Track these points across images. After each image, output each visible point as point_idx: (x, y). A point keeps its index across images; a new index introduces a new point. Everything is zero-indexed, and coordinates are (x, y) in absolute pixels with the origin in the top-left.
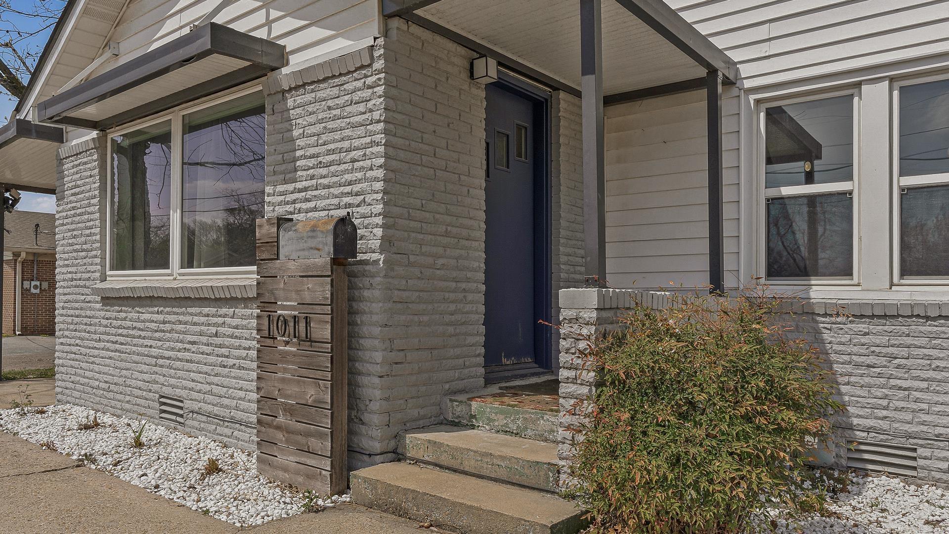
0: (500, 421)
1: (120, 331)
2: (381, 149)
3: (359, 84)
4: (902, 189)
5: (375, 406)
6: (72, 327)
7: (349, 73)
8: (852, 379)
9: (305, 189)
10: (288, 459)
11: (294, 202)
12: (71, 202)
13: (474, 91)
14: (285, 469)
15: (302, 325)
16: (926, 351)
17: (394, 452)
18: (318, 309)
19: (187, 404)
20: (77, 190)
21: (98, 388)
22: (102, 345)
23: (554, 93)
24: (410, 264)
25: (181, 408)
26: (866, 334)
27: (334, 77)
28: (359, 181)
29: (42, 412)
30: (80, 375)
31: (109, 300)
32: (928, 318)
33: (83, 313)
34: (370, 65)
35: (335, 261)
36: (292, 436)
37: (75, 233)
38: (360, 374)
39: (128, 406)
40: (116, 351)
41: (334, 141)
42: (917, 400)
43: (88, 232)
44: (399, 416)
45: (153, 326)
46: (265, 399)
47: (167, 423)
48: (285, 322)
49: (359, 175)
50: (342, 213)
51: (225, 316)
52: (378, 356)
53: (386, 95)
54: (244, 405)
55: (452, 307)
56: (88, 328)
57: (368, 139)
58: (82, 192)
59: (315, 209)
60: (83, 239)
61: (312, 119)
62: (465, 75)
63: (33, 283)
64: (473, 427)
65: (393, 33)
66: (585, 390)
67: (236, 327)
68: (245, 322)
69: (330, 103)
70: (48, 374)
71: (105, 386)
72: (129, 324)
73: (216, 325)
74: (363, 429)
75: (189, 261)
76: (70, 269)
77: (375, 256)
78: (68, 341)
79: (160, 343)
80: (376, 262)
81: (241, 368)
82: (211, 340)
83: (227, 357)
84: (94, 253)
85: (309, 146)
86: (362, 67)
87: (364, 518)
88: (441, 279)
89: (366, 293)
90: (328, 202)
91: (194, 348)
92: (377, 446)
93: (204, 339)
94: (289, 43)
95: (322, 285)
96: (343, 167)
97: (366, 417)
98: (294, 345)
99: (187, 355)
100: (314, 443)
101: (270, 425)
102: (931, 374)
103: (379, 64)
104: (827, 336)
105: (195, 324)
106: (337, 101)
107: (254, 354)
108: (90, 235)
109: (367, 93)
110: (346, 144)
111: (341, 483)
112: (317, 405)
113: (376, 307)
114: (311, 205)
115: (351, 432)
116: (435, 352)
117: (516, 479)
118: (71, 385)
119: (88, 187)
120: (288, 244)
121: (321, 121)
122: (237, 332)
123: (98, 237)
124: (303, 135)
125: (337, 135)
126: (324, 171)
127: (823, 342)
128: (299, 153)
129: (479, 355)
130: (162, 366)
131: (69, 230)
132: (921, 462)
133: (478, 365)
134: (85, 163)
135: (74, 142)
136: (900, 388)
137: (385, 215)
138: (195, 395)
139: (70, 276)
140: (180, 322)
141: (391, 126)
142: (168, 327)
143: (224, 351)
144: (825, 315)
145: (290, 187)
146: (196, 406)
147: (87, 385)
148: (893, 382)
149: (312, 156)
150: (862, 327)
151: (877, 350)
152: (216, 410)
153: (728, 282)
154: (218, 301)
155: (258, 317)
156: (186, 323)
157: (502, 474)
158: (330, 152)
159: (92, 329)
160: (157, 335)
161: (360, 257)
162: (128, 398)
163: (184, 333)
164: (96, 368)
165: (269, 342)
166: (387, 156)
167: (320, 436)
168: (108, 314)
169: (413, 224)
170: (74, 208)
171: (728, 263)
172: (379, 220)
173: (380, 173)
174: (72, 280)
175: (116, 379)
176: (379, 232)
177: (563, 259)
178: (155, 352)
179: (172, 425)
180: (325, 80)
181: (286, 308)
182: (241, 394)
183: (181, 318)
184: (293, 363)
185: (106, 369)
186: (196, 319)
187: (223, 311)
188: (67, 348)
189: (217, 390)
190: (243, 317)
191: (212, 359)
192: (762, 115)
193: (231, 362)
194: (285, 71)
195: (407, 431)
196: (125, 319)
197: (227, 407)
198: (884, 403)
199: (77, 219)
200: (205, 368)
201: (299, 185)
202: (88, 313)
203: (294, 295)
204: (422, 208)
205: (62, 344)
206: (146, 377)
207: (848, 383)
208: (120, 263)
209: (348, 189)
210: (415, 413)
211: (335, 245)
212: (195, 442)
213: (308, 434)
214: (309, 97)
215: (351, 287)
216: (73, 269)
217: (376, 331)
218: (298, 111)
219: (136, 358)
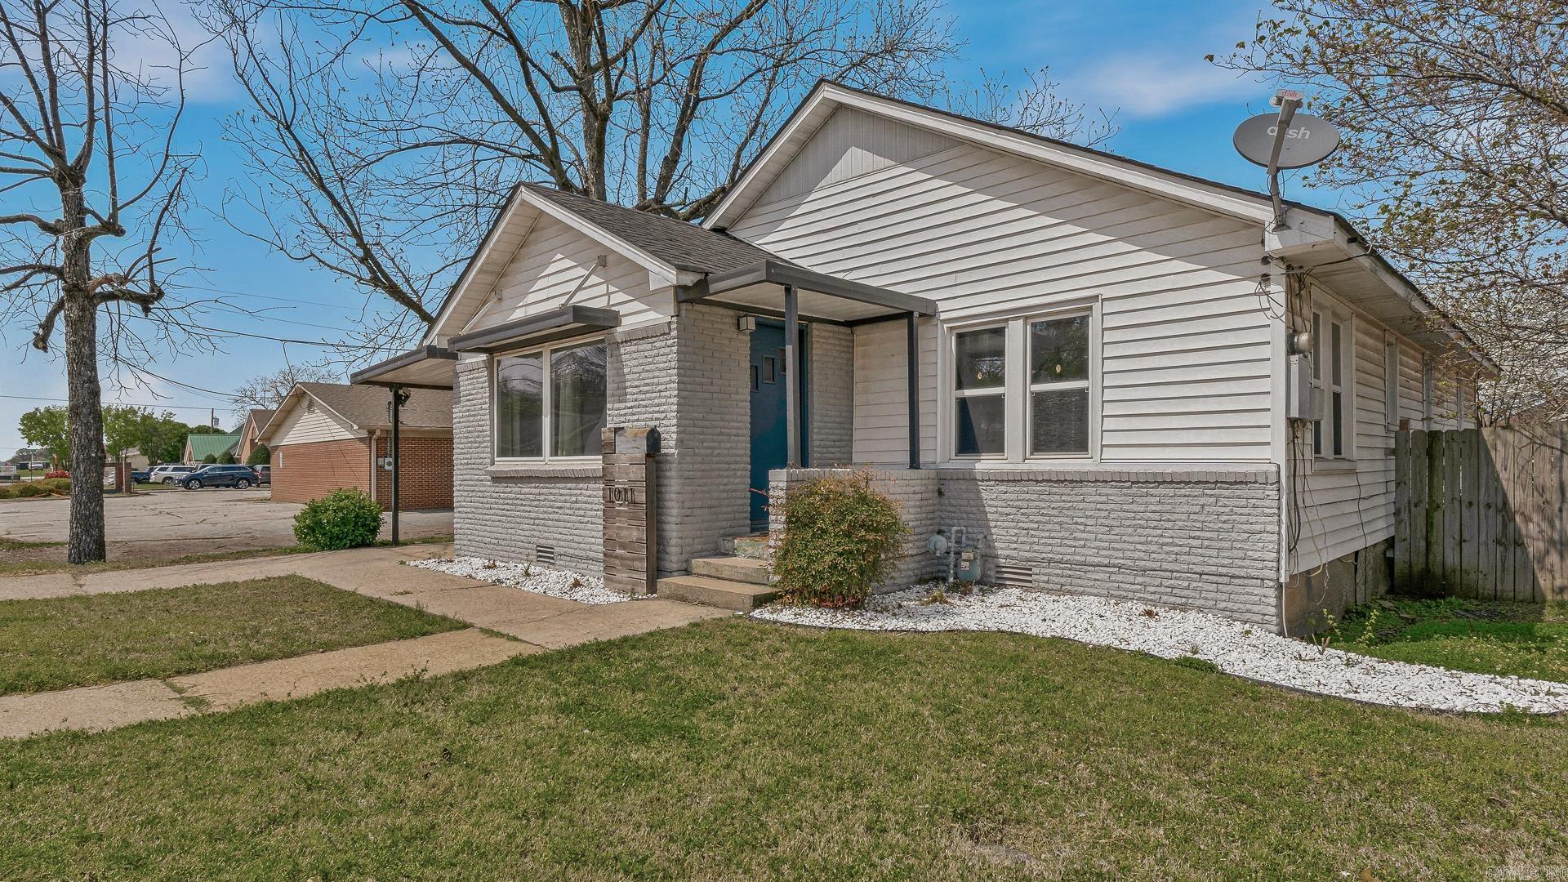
0: (750, 551)
1: (507, 501)
2: (675, 385)
3: (663, 344)
4: (1032, 393)
5: (673, 542)
6: (468, 499)
7: (657, 336)
8: (998, 523)
9: (632, 407)
10: (622, 576)
11: (625, 415)
12: (466, 406)
13: (741, 337)
14: (620, 582)
15: (629, 494)
16: (1037, 503)
17: (686, 570)
18: (638, 484)
19: (557, 550)
20: (472, 397)
21: (490, 543)
22: (492, 512)
23: (810, 324)
24: (695, 455)
25: (552, 553)
26: (1006, 493)
27: (648, 337)
28: (664, 404)
29: (452, 561)
30: (474, 535)
31: (497, 479)
32: (1037, 481)
33: (477, 489)
34: (669, 334)
35: (648, 455)
36: (626, 562)
37: (470, 429)
38: (665, 523)
39: (513, 555)
40: (504, 515)
41: (649, 378)
42: (1032, 536)
43: (480, 429)
44: (688, 548)
45: (531, 497)
46: (608, 541)
47: (542, 564)
48: (620, 492)
49: (664, 400)
50: (653, 424)
51: (582, 489)
52: (675, 512)
53: (678, 352)
54: (594, 547)
55: (726, 480)
56: (482, 500)
57: (668, 379)
58: (475, 399)
59: (637, 420)
60: (476, 434)
61: (635, 363)
62: (734, 329)
63: (387, 460)
64: (735, 555)
65: (683, 313)
66: (781, 526)
67: (589, 496)
68: (595, 493)
69: (646, 354)
70: (449, 539)
71: (496, 541)
72: (513, 496)
73: (575, 495)
74: (667, 556)
75: (555, 452)
76: (466, 456)
77: (673, 451)
78: (465, 510)
79: (536, 509)
80: (673, 454)
81: (593, 523)
82: (572, 506)
83: (583, 516)
84: (485, 444)
85: (634, 380)
86: (664, 334)
87: (663, 602)
88: (717, 463)
89: (668, 474)
90: (646, 416)
91: (560, 511)
92: (674, 566)
93: (568, 505)
94: (622, 310)
95: (640, 469)
96: (654, 395)
97: (668, 549)
98: (626, 506)
99: (556, 516)
100: (637, 564)
101: (611, 556)
102: (1039, 518)
103: (674, 333)
104: (984, 495)
105: (561, 495)
106: (650, 353)
107: (600, 513)
108: (483, 431)
109: (667, 350)
110: (656, 380)
111: (652, 587)
112: (639, 541)
113: (673, 482)
114: (636, 417)
115: (659, 559)
116: (713, 510)
117: (750, 579)
118: (466, 542)
119: (480, 396)
120: (621, 445)
121: (641, 365)
122: (590, 500)
123: (488, 433)
124: (630, 373)
125: (650, 375)
126: (643, 396)
127: (981, 499)
128: (628, 384)
129: (746, 512)
130: (538, 525)
131: (465, 427)
132: (1034, 577)
133: (746, 518)
134: (477, 378)
135: (468, 361)
136: (1023, 529)
137: (678, 426)
138: (562, 543)
139: (466, 461)
140: (551, 494)
141: (682, 371)
142: (542, 497)
143: (582, 513)
144: (983, 481)
145: (622, 405)
146: (562, 551)
147: (482, 542)
148: (1020, 525)
149: (636, 387)
150: (1003, 488)
151: (1011, 503)
152: (577, 552)
153: (923, 458)
154: (577, 480)
155: (604, 489)
156: (555, 494)
157: (742, 577)
158: (647, 385)
159: (485, 500)
160: (535, 503)
161: (663, 451)
162: (513, 549)
163: (554, 501)
164: (488, 528)
165: (611, 505)
166: (679, 390)
167: (641, 559)
168: (497, 490)
169: (696, 430)
170: (468, 411)
171: (923, 445)
172: (674, 429)
173: (675, 400)
174: (467, 464)
175: (504, 536)
176: (675, 436)
177: (817, 443)
178: (533, 515)
179: (546, 565)
180: (643, 338)
181: (621, 483)
182: (593, 540)
183: (551, 491)
184: (625, 517)
185: (496, 529)
186: (562, 491)
187: (581, 485)
188: (464, 515)
189: (576, 538)
190: (594, 490)
191: (574, 518)
192: (954, 338)
193: (586, 519)
194: (619, 329)
195: (694, 558)
196: (510, 493)
197: (583, 550)
198: (1015, 539)
199: (471, 419)
200: (569, 525)
201: (629, 404)
202: (482, 489)
203: (624, 475)
204: (703, 419)
205: (459, 512)
206: (527, 533)
207: (995, 527)
208: (503, 452)
209: (657, 409)
210: (700, 547)
211: (648, 446)
212: (563, 574)
213: (633, 560)
214: (634, 348)
215: (658, 470)
216: (468, 456)
217: (673, 496)
218: (627, 356)
219: (519, 520)
